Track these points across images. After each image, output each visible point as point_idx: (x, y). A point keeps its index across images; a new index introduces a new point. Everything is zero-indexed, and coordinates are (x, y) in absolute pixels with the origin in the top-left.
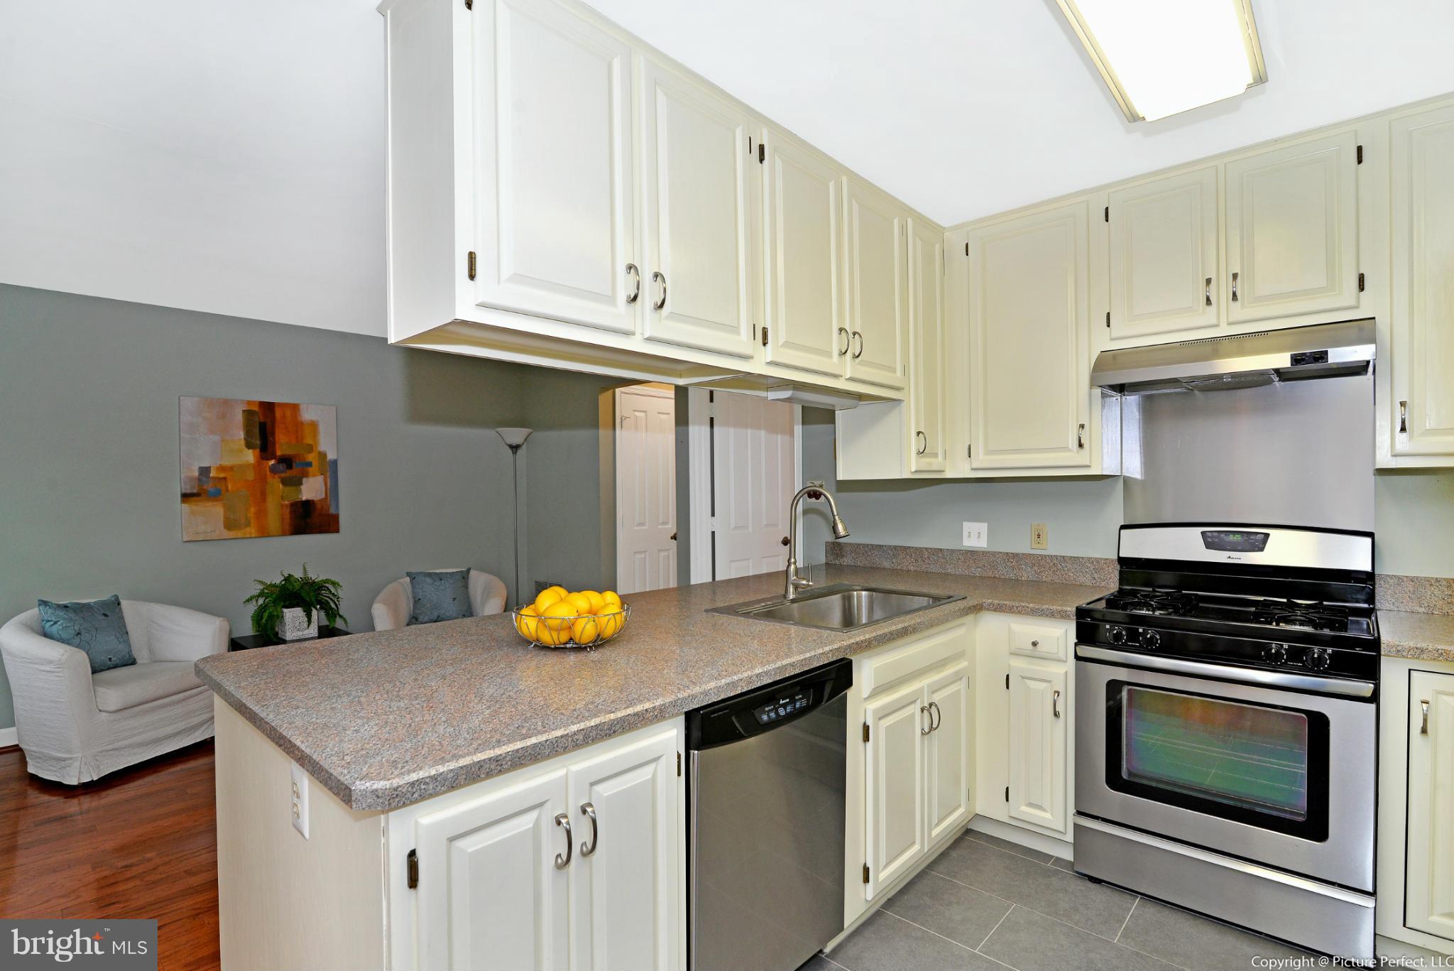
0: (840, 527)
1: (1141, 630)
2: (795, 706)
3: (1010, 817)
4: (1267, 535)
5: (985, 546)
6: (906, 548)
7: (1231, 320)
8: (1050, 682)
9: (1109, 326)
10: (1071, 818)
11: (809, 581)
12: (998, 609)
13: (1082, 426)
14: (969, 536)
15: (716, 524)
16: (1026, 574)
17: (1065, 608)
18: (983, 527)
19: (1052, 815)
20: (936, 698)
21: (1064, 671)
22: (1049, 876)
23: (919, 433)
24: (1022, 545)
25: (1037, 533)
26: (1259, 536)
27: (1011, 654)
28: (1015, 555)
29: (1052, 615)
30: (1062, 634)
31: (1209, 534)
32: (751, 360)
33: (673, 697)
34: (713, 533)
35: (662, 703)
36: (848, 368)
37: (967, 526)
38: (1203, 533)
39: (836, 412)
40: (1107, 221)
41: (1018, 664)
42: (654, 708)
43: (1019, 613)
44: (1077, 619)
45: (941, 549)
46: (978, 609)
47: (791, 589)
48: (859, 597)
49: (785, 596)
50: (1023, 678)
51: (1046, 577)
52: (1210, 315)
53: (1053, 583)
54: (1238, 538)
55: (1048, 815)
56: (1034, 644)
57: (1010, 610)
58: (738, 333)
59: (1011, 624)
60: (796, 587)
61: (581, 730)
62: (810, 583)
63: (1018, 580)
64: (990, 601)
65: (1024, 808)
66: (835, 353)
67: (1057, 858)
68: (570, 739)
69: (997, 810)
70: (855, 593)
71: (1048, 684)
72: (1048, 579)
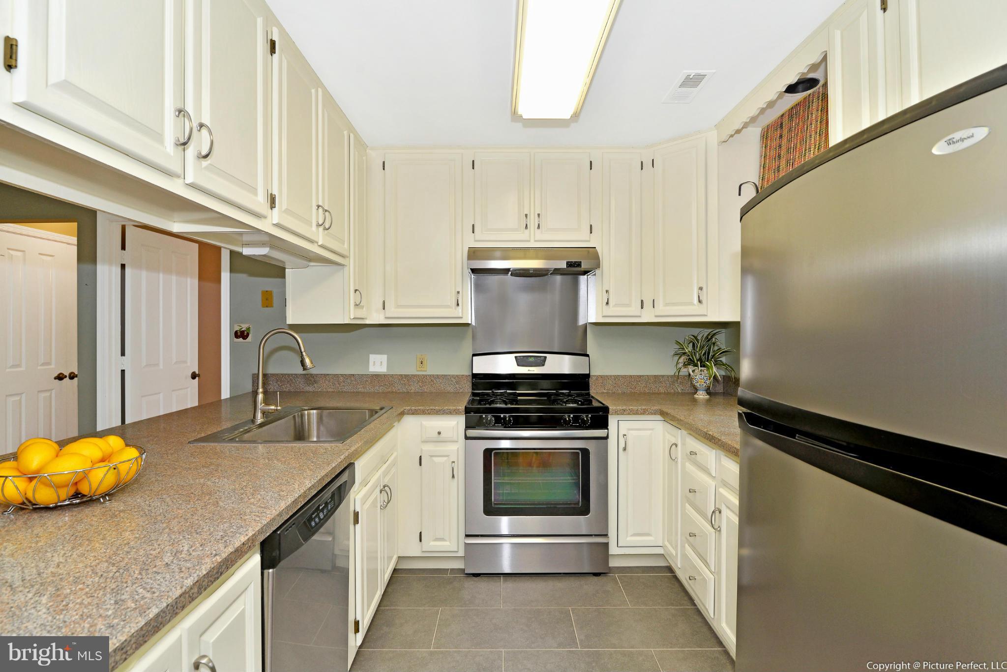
0: (307, 361)
1: (484, 416)
2: (328, 509)
3: (423, 552)
4: (546, 357)
5: (386, 371)
6: (325, 375)
7: (536, 239)
8: (448, 456)
9: (473, 232)
10: (463, 540)
11: (277, 406)
12: (414, 413)
13: (458, 292)
14: (374, 365)
15: (126, 363)
16: (414, 388)
17: (458, 408)
18: (384, 358)
19: (450, 543)
20: (386, 482)
21: (457, 448)
22: (451, 583)
23: (356, 290)
24: (411, 370)
25: (420, 361)
26: (542, 358)
27: (422, 442)
28: (406, 376)
29: (449, 413)
30: (456, 424)
31: (519, 358)
32: (263, 220)
33: (260, 524)
34: (123, 372)
35: (253, 533)
36: (321, 237)
37: (372, 357)
38: (516, 357)
39: (287, 270)
40: (473, 168)
41: (428, 448)
42: (248, 539)
43: (429, 414)
44: (465, 413)
45: (353, 375)
46: (402, 414)
47: (259, 415)
48: (309, 415)
49: (253, 421)
50: (432, 456)
51: (426, 389)
52: (525, 235)
53: (431, 393)
54: (531, 359)
55: (447, 543)
56: (439, 433)
57: (424, 413)
58: (256, 194)
59: (423, 422)
60: (264, 413)
61: (196, 583)
62: (279, 408)
63: (408, 392)
64: (409, 408)
65: (432, 543)
66: (314, 224)
67: (451, 569)
68: (187, 595)
69: (414, 550)
70: (306, 412)
71: (447, 458)
72: (428, 391)
